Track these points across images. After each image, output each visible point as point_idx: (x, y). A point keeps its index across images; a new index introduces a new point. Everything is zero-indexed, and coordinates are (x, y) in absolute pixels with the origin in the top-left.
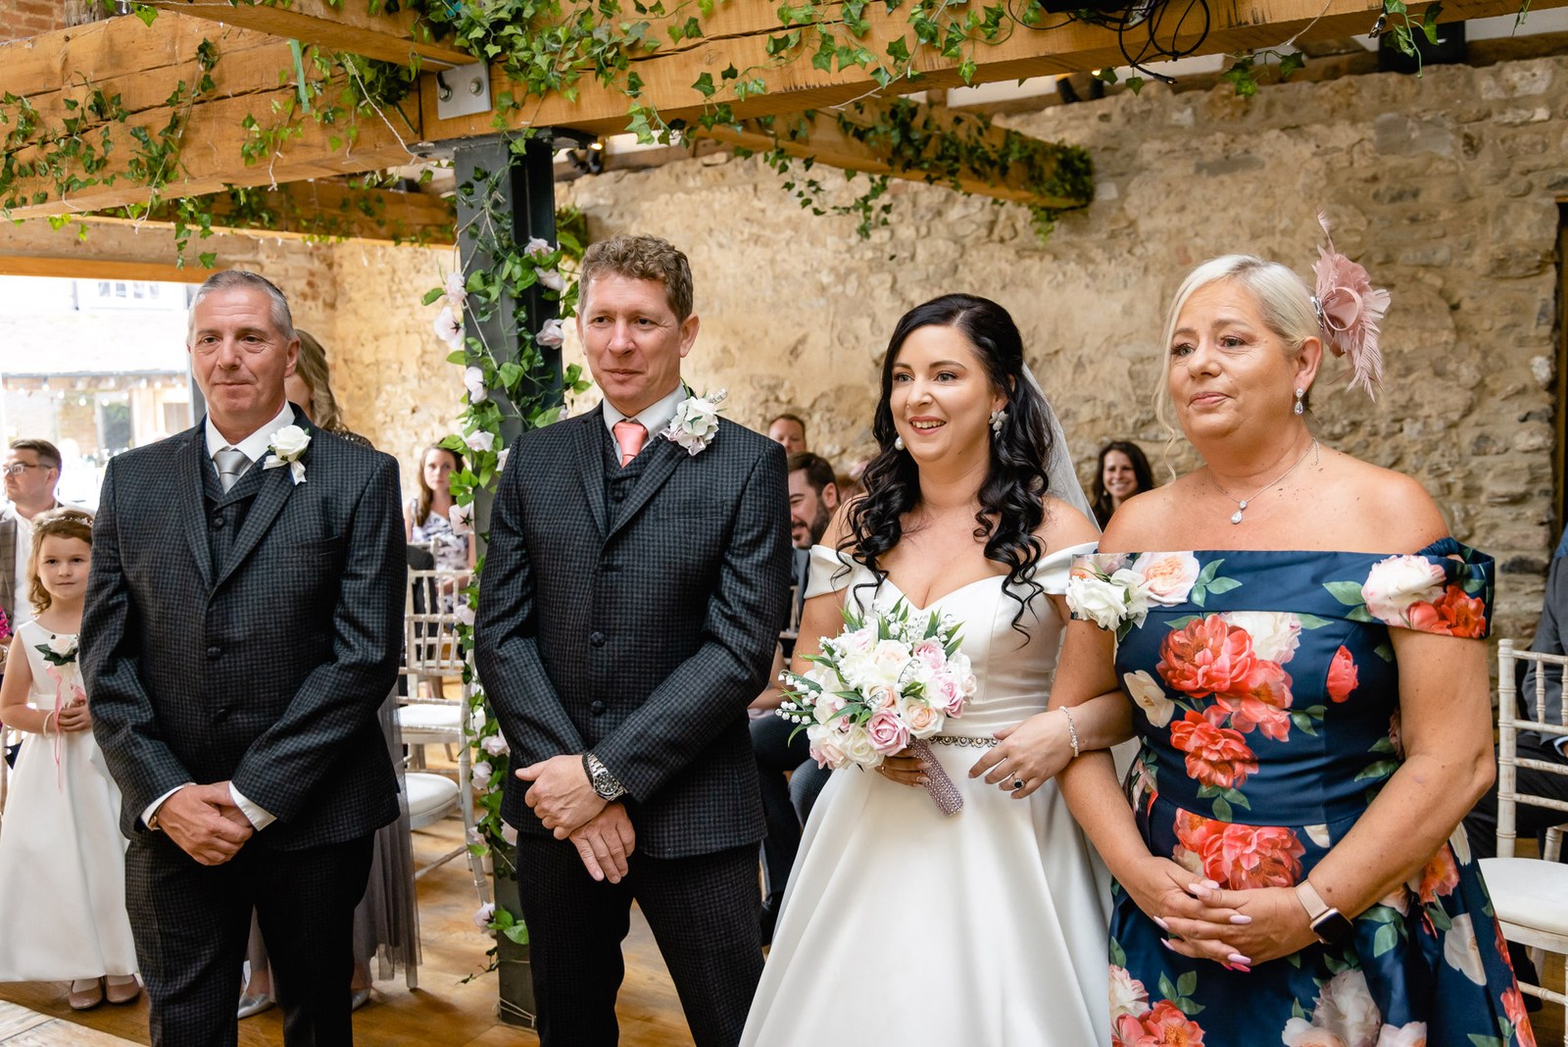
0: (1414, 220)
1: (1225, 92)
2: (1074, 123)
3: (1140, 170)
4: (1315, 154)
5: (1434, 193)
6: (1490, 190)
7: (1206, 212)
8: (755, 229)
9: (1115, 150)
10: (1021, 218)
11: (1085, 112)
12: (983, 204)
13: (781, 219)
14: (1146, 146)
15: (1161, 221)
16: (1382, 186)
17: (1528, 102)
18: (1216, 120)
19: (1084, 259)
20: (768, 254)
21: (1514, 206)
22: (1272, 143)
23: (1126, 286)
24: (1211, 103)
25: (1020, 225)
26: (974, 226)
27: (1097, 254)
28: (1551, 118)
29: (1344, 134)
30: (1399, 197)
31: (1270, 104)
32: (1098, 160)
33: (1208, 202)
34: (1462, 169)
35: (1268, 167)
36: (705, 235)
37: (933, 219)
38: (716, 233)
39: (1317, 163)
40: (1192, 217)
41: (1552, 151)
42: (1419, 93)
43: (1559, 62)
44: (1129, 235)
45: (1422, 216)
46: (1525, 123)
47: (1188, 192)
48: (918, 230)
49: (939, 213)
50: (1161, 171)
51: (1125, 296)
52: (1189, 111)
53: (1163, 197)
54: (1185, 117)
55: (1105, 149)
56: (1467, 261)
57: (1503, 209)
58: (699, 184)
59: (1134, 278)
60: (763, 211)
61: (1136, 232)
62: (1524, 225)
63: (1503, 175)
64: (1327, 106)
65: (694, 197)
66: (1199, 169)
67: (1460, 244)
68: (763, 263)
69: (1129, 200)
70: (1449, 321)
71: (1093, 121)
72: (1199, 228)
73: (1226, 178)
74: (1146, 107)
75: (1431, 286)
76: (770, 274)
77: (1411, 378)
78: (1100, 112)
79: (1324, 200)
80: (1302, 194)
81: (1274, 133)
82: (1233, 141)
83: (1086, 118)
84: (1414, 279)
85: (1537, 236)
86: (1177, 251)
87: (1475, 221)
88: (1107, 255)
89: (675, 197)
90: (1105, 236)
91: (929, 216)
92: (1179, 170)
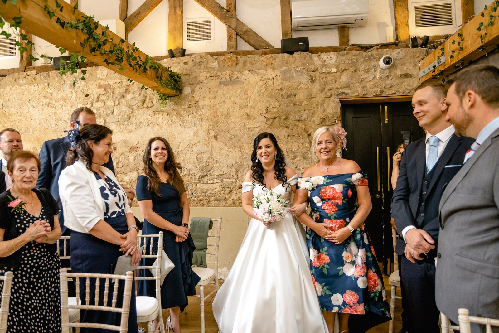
0: (295, 104)
1: (229, 57)
2: (174, 65)
3: (199, 83)
4: (261, 80)
5: (301, 96)
6: (319, 95)
7: (223, 100)
8: (48, 101)
9: (190, 75)
10: (155, 99)
11: (179, 61)
12: (140, 94)
13: (59, 97)
14: (201, 74)
15: (207, 102)
16: (284, 92)
17: (329, 66)
18: (226, 66)
19: (179, 114)
20: (53, 110)
21: (327, 101)
22: (246, 76)
23: (195, 125)
24: (224, 59)
25: (154, 102)
26: (137, 102)
27: (183, 113)
28: (336, 72)
29: (270, 74)
30: (290, 96)
31: (245, 62)
32: (184, 78)
33: (224, 96)
34: (310, 87)
35: (245, 84)
36: (27, 102)
37: (121, 98)
38: (31, 102)
39: (261, 83)
40: (219, 101)
41: (337, 83)
42: (295, 61)
43: (338, 54)
44: (195, 106)
45: (297, 103)
46: (329, 73)
47: (217, 92)
48: (114, 102)
49: (123, 96)
50: (207, 83)
51: (195, 129)
52: (217, 62)
53: (208, 93)
54: (215, 65)
55: (186, 74)
56: (312, 119)
57: (323, 101)
58: (25, 82)
59: (198, 122)
60: (52, 94)
61: (198, 105)
62: (330, 107)
63: (323, 90)
64: (264, 63)
65: (22, 87)
66: (221, 83)
67: (310, 113)
68: (51, 114)
69: (196, 93)
70: (308, 140)
71: (182, 64)
72: (221, 105)
73: (230, 87)
74: (201, 60)
75: (301, 128)
76: (54, 118)
77: (296, 160)
78: (184, 61)
79: (265, 96)
80: (257, 94)
81: (247, 72)
82: (232, 74)
83: (179, 63)
84: (295, 125)
85: (334, 111)
86: (213, 113)
87: (315, 105)
88: (187, 114)
89: (14, 87)
90: (187, 107)
91: (119, 97)
92: (214, 83)
